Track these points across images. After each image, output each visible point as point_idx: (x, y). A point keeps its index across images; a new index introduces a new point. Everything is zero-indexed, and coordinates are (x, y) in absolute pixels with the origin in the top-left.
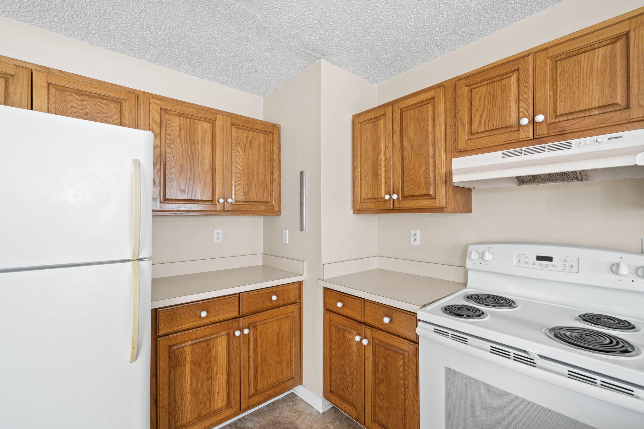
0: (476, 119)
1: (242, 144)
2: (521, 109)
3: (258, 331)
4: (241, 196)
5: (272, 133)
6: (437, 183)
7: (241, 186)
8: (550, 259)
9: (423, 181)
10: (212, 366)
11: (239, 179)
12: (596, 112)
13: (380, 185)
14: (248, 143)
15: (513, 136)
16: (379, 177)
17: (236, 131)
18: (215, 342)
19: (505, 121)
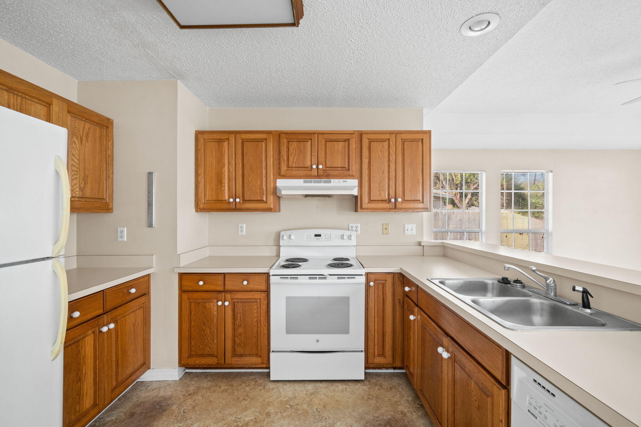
0: (291, 159)
1: (78, 135)
2: (312, 160)
3: (119, 325)
4: (77, 191)
5: (107, 127)
6: (268, 193)
7: (78, 181)
8: (320, 235)
9: (258, 191)
10: (81, 367)
11: (75, 173)
12: (339, 169)
13: (223, 191)
14: (85, 135)
15: (309, 173)
16: (223, 184)
17: (73, 120)
18: (83, 342)
19: (305, 164)
